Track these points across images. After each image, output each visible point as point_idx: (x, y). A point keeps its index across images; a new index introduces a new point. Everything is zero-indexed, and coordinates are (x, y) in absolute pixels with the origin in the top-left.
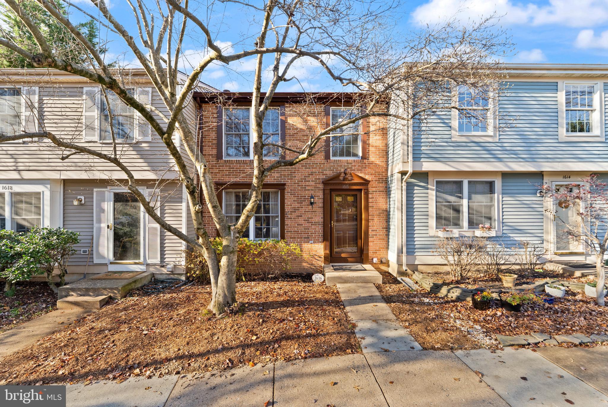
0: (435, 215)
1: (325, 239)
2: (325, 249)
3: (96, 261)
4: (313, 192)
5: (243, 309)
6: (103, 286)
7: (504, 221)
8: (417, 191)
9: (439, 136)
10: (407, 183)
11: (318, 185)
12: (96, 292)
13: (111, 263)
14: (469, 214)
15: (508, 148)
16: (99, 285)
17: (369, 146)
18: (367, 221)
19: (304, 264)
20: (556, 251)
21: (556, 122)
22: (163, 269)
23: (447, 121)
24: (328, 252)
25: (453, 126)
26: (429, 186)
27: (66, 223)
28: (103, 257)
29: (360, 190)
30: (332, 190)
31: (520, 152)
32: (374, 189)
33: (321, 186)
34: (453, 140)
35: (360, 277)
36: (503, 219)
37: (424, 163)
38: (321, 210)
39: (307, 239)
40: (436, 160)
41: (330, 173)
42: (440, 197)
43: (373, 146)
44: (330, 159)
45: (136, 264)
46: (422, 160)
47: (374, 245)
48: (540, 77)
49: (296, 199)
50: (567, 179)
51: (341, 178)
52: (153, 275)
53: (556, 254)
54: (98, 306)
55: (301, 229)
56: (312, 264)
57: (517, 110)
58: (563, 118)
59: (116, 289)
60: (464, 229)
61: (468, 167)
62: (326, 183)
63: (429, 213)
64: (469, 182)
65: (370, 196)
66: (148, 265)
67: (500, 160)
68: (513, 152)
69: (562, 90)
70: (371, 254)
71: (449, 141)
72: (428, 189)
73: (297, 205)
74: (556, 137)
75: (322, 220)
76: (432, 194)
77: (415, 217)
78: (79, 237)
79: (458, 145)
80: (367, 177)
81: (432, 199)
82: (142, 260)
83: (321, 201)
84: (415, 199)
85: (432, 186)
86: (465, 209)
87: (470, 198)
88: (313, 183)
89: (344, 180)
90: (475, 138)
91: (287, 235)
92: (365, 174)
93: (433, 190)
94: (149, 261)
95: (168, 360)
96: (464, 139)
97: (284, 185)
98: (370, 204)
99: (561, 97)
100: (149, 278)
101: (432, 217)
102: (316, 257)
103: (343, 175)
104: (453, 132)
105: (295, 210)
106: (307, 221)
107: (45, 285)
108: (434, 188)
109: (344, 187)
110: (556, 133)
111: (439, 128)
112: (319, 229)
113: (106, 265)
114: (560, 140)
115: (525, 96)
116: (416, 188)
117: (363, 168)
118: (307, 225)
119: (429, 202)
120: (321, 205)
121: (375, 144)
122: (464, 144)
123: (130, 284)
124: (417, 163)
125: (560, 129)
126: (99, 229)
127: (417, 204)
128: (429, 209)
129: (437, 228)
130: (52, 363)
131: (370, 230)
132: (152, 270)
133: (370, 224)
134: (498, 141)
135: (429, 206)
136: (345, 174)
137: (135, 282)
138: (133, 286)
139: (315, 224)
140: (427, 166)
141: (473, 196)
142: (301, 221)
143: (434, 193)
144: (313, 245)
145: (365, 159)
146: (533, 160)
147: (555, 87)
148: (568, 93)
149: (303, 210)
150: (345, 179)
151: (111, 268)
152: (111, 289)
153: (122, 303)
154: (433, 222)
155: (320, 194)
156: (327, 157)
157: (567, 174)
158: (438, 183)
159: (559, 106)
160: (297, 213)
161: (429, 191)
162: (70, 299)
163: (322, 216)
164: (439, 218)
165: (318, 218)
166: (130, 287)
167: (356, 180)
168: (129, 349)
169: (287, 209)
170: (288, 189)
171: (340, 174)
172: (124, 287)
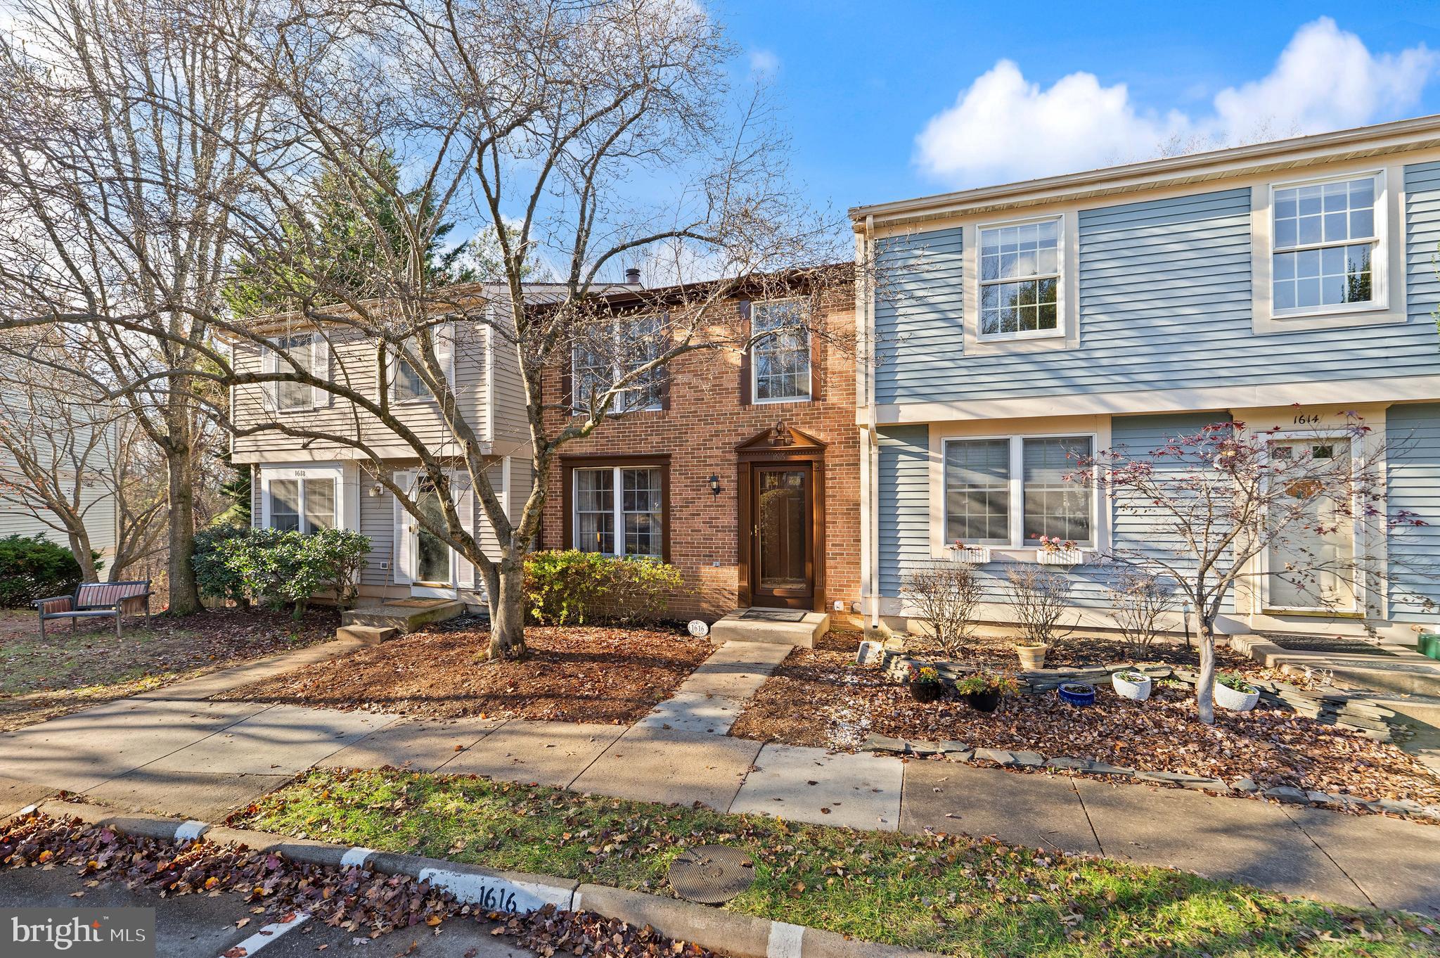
0: (942, 515)
1: (741, 560)
2: (741, 579)
3: (397, 580)
4: (717, 470)
5: (526, 655)
6: (390, 614)
7: (1119, 529)
8: (904, 464)
9: (935, 349)
10: (880, 448)
11: (728, 456)
12: (381, 621)
13: (415, 584)
14: (1025, 511)
15: (1105, 362)
16: (387, 612)
17: (826, 374)
18: (823, 525)
19: (704, 605)
20: (1267, 607)
21: (1246, 286)
22: (478, 597)
23: (952, 315)
24: (745, 584)
25: (966, 324)
26: (931, 454)
27: (365, 522)
28: (405, 576)
29: (809, 463)
30: (754, 464)
31: (1137, 369)
32: (837, 461)
33: (733, 457)
34: (967, 353)
35: (771, 631)
36: (1115, 525)
37: (901, 407)
38: (734, 503)
39: (710, 558)
40: (928, 398)
41: (749, 432)
42: (956, 477)
43: (834, 373)
44: (749, 402)
45: (443, 587)
46: (898, 401)
47: (834, 573)
48: (1194, 183)
49: (688, 482)
50: (1306, 425)
51: (771, 440)
52: (466, 606)
53: (1266, 613)
54: (379, 640)
55: (698, 538)
56: (718, 606)
57: (1132, 270)
58: (1267, 275)
59: (403, 619)
60: (1012, 547)
61: (1003, 409)
62: (742, 449)
63: (931, 511)
64: (1027, 442)
65: (829, 474)
66: (459, 590)
67: (1082, 389)
68: (1118, 370)
69: (1262, 207)
70: (829, 593)
71: (958, 357)
72: (927, 459)
73: (690, 494)
74: (1246, 324)
75: (734, 523)
76: (937, 469)
77: (900, 519)
78: (370, 545)
79: (979, 364)
80: (822, 437)
81: (937, 481)
82: (450, 582)
83: (734, 485)
84: (900, 480)
85: (937, 453)
86: (1015, 503)
87: (1027, 477)
88: (718, 452)
89: (775, 445)
90: (1018, 344)
91: (675, 550)
92: (819, 430)
93: (937, 460)
94: (461, 585)
95: (402, 699)
96: (992, 351)
97: (669, 456)
98: (829, 492)
99: (1262, 223)
100: (459, 609)
101: (937, 519)
102: (726, 593)
103: (773, 433)
104: (968, 338)
105: (688, 503)
106: (708, 523)
107: (334, 608)
108: (942, 456)
109: (776, 458)
110: (1247, 315)
111: (936, 331)
112: (730, 539)
113: (407, 586)
114: (1256, 332)
115: (1153, 234)
116: (901, 457)
117: (814, 418)
118: (709, 531)
119: (931, 487)
120: (733, 493)
121: (838, 368)
122: (993, 361)
123: (424, 614)
124: (887, 408)
125: (1257, 306)
126: (400, 532)
127: (905, 491)
128: (931, 502)
129: (947, 542)
130: (297, 686)
131: (829, 545)
132: (464, 597)
133: (828, 532)
134: (1077, 347)
135: (930, 496)
136: (779, 432)
137: (433, 612)
138: (429, 618)
139: (724, 529)
140: (910, 413)
141: (1035, 472)
142: (698, 523)
143: (941, 467)
144: (720, 570)
145: (818, 399)
146: (1172, 385)
147: (1243, 201)
148: (1281, 210)
149: (700, 504)
150: (777, 443)
151: (416, 592)
152: (398, 618)
153: (408, 638)
154: (938, 530)
155: (732, 473)
156: (745, 400)
157: (1303, 413)
158: (951, 445)
159: (1254, 248)
160: (691, 510)
161: (931, 464)
162: (351, 628)
163: (735, 514)
164: (953, 521)
165: (729, 518)
166: (424, 619)
167: (799, 444)
168: (370, 684)
169: (675, 501)
170: (675, 465)
171: (768, 432)
172: (413, 617)
